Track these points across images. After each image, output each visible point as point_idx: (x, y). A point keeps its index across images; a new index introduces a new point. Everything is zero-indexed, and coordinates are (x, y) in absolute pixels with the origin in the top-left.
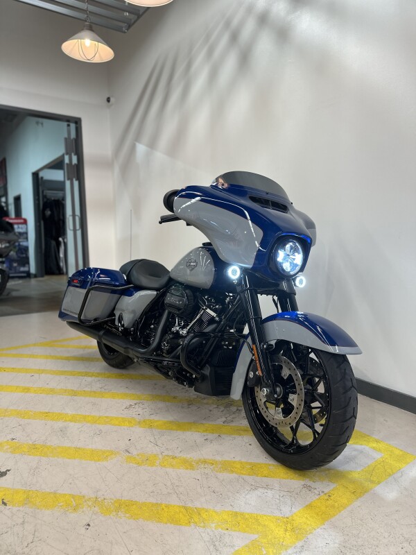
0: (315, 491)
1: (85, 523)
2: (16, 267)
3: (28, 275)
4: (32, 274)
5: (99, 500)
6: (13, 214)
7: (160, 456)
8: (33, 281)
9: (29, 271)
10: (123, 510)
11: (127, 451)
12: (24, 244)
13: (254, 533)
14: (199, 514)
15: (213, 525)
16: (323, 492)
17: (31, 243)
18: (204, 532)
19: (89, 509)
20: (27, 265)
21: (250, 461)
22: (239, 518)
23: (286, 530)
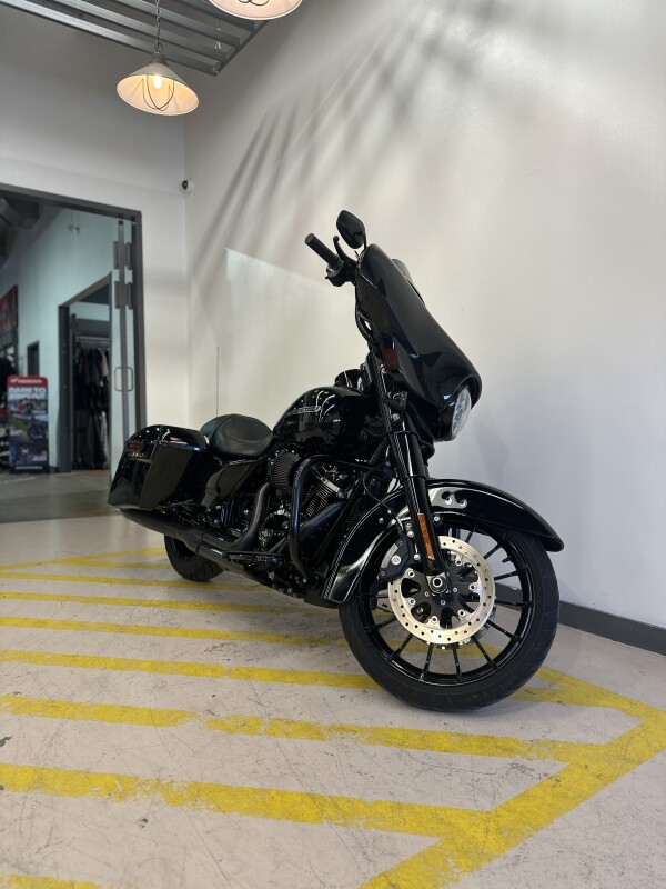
0: (533, 773)
1: (139, 816)
2: (26, 455)
3: (46, 469)
4: (52, 467)
5: (164, 782)
6: (24, 372)
7: (266, 720)
8: (53, 478)
9: (47, 461)
10: (204, 798)
11: (209, 711)
12: (42, 418)
13: (431, 836)
14: (336, 806)
15: (361, 823)
16: (546, 775)
17: (52, 417)
18: (346, 833)
19: (146, 796)
20: (44, 453)
21: (417, 728)
22: (405, 812)
23: (487, 831)
